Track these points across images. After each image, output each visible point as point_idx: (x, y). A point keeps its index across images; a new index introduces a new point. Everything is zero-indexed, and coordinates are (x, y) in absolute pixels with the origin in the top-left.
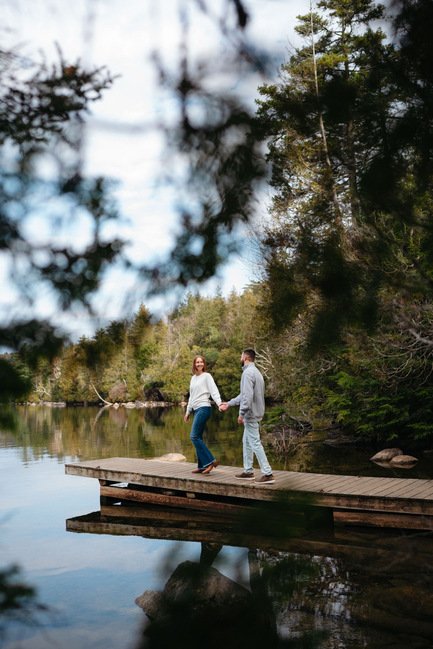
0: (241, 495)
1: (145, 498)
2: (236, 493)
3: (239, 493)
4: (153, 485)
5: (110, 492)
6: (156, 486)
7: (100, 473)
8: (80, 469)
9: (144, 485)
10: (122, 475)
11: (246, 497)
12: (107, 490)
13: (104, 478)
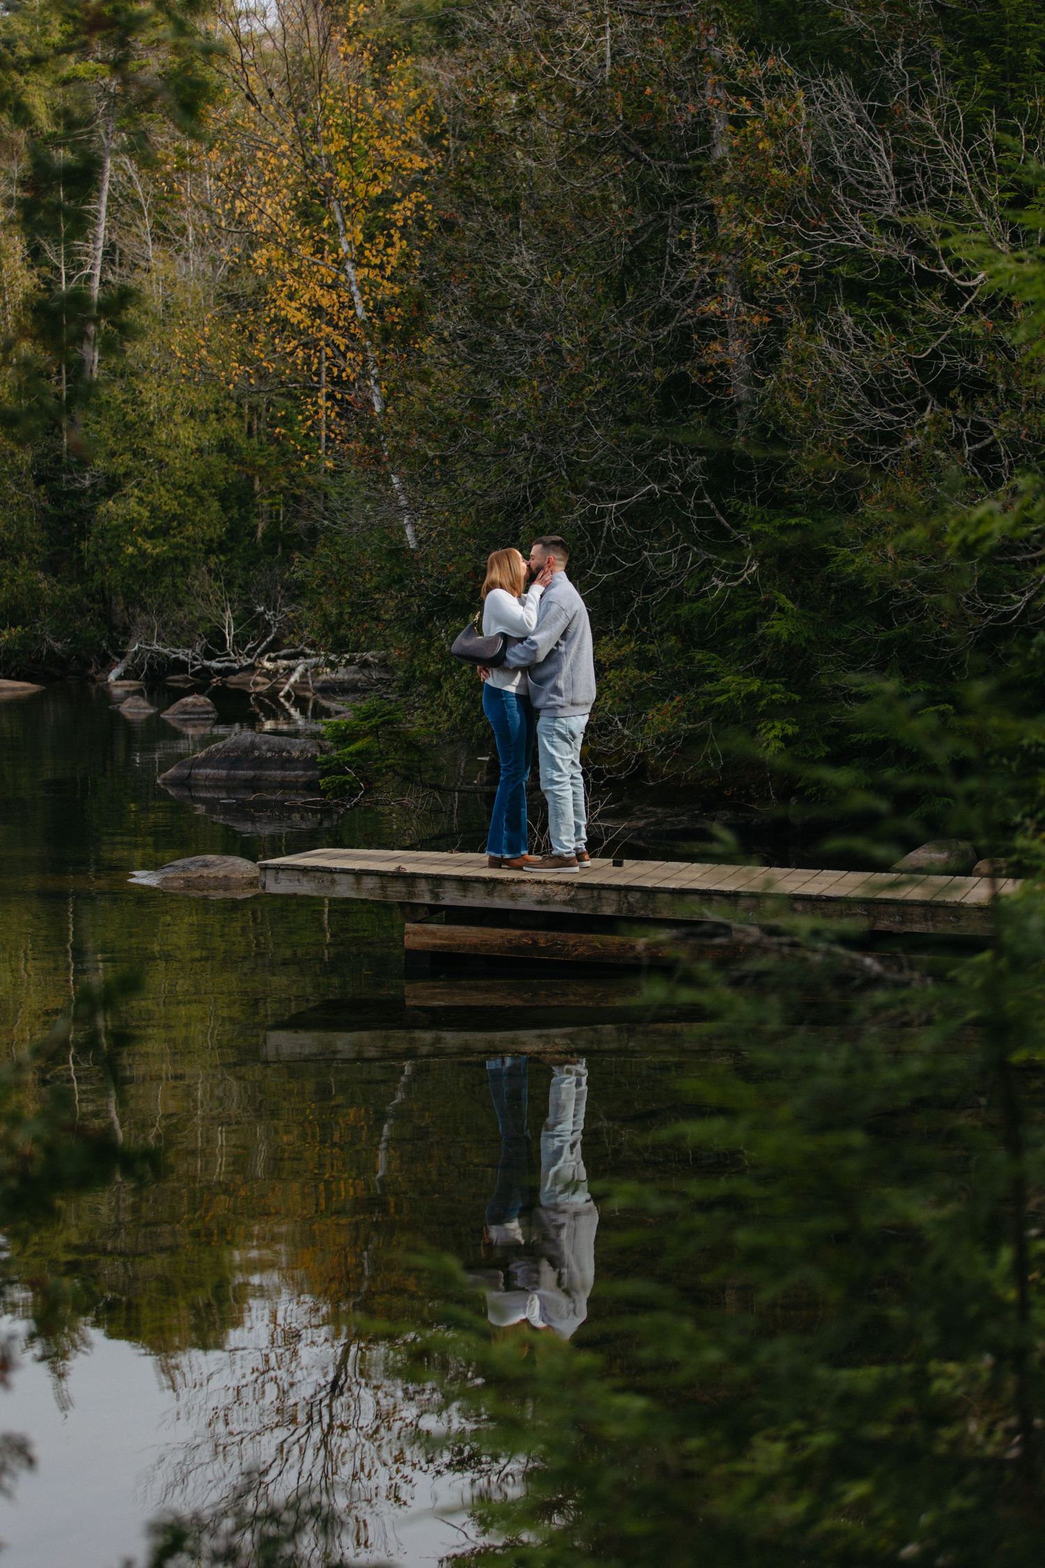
0: (918, 926)
1: (581, 949)
2: (902, 923)
3: (912, 921)
4: (620, 910)
5: (447, 938)
6: (630, 914)
7: (413, 885)
8: (327, 877)
9: (585, 912)
10: (500, 887)
11: (932, 931)
12: (433, 933)
13: (427, 899)
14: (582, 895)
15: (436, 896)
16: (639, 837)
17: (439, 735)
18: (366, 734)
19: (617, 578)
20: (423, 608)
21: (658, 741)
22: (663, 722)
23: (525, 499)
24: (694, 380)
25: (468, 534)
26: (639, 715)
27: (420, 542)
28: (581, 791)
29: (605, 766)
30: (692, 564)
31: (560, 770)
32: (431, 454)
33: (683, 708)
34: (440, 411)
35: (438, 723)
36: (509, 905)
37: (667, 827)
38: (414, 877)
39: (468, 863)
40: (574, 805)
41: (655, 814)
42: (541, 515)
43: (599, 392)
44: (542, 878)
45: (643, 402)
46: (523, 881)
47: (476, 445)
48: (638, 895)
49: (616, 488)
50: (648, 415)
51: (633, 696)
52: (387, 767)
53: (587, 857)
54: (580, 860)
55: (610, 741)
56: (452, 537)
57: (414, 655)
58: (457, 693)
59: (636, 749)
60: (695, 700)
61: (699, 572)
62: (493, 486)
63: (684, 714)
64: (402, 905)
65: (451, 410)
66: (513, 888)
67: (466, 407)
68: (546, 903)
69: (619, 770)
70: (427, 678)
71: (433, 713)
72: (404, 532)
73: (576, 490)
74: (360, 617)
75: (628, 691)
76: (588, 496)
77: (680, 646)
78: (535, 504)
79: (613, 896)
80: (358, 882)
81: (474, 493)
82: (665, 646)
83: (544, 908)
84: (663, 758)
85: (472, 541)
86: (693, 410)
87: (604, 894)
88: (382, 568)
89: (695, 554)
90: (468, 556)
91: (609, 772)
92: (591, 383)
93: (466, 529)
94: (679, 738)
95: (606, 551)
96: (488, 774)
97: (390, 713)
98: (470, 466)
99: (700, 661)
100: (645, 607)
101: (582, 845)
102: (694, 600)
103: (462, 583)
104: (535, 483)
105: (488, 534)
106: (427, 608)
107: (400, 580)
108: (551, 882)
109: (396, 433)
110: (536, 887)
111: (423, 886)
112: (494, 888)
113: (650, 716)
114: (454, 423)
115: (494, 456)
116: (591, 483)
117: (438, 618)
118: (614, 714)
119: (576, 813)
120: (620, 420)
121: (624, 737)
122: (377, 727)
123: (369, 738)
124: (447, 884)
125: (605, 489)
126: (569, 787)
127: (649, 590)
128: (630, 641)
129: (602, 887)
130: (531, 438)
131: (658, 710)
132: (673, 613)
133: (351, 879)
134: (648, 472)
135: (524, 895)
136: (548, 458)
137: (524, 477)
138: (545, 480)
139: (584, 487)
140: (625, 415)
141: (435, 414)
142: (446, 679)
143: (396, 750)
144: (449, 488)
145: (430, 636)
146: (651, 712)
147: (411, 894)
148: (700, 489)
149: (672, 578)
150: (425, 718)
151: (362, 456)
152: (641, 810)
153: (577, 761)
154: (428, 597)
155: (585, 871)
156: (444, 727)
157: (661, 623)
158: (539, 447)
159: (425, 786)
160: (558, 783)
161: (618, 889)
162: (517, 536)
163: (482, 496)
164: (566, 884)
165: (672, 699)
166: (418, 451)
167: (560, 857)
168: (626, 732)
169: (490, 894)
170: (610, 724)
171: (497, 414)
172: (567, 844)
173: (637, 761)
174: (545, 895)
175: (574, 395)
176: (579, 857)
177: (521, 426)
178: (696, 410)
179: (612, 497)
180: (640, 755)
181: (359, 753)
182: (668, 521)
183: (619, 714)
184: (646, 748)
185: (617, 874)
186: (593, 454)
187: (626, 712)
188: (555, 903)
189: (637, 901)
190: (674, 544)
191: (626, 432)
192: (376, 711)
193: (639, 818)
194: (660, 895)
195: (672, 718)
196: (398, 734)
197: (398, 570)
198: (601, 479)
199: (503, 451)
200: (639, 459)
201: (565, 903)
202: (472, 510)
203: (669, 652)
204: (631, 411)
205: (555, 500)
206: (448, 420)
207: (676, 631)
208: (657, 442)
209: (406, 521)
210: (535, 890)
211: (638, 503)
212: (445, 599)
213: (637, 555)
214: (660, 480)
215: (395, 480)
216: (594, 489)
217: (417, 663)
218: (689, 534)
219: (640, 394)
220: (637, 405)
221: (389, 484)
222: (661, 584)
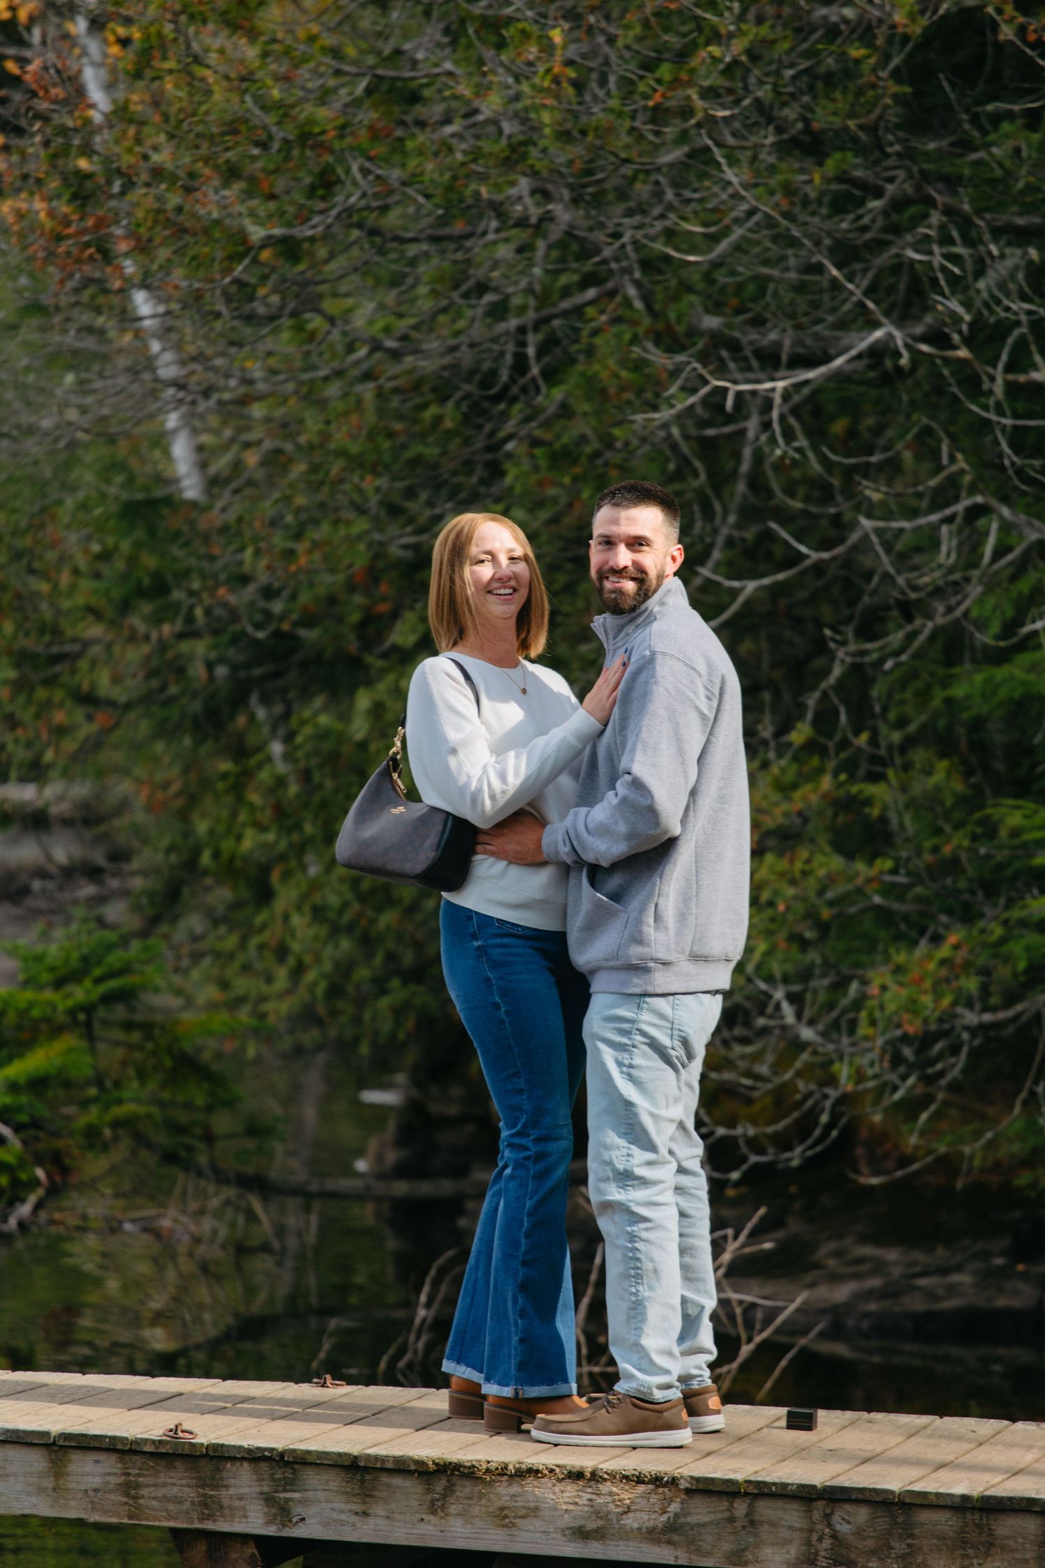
4: (810, 1558)
7: (214, 1480)
10: (465, 1488)
13: (255, 1522)
14: (702, 1512)
15: (283, 1512)
16: (836, 1331)
17: (264, 1034)
18: (57, 1031)
19: (775, 592)
20: (221, 671)
21: (897, 1059)
22: (912, 1007)
23: (520, 364)
24: (1007, 32)
25: (357, 463)
26: (840, 985)
27: (213, 484)
28: (702, 1210)
29: (746, 1130)
30: (999, 553)
31: (652, 1147)
32: (257, 233)
33: (967, 966)
34: (284, 110)
35: (263, 999)
36: (492, 1540)
37: (915, 1304)
38: (218, 1456)
39: (376, 1416)
40: (683, 1251)
41: (879, 1267)
42: (566, 411)
43: (735, 62)
44: (586, 1461)
45: (860, 92)
46: (533, 1472)
47: (384, 209)
48: (862, 1514)
49: (779, 335)
50: (872, 129)
51: (823, 928)
52: (116, 1124)
53: (714, 1401)
54: (692, 1412)
55: (757, 1057)
56: (314, 468)
57: (192, 800)
58: (318, 913)
59: (832, 1081)
60: (1003, 941)
61: (1014, 578)
62: (427, 324)
63: (971, 984)
64: (181, 1538)
65: (308, 111)
66: (504, 1492)
67: (356, 103)
68: (598, 1535)
69: (783, 1142)
70: (231, 869)
71: (246, 968)
72: (167, 453)
73: (670, 340)
74: (41, 693)
75: (811, 915)
76: (703, 358)
77: (959, 786)
78: (552, 376)
79: (792, 1516)
80: (58, 1469)
81: (376, 347)
82: (917, 789)
83: (594, 1550)
84: (910, 1108)
85: (370, 484)
86: (996, 119)
87: (765, 1509)
88: (105, 556)
89: (1006, 527)
90: (361, 525)
91: (756, 1145)
92: (716, 37)
93: (354, 449)
94: (955, 1050)
95: (748, 514)
96: (400, 1143)
97: (125, 970)
98: (363, 269)
99: (1016, 833)
100: (860, 675)
101: (699, 1366)
102: (998, 657)
103: (332, 600)
104: (547, 320)
105: (416, 462)
106: (235, 668)
107: (159, 587)
108: (612, 1476)
109: (158, 173)
110: (570, 1490)
111: (243, 1482)
112: (449, 1490)
113: (874, 990)
114: (321, 147)
115: (435, 239)
116: (711, 322)
117: (265, 700)
118: (770, 979)
119: (689, 1274)
120: (795, 141)
121: (798, 1046)
122: (88, 1009)
123: (70, 1041)
124: (313, 1478)
125: (750, 338)
126: (669, 1197)
127: (869, 628)
128: (820, 771)
129: (761, 1492)
130: (543, 194)
131: (898, 970)
132: (939, 696)
133: (36, 1460)
134: (870, 291)
135: (534, 1511)
136: (587, 250)
137: (516, 301)
138: (578, 310)
139: (693, 333)
140: (808, 130)
141: (270, 119)
142: (286, 876)
143: (142, 1076)
144: (299, 328)
145: (240, 752)
146: (879, 976)
147: (208, 1507)
148: (1021, 344)
149: (938, 592)
150: (224, 985)
151: (59, 238)
152: (839, 1254)
153: (690, 1124)
154: (236, 639)
155: (708, 1444)
156: (280, 1009)
157: (902, 723)
158: (564, 215)
159: (222, 1178)
160: (644, 1182)
161: (806, 1496)
162: (495, 470)
163: (396, 355)
164: (657, 1481)
165: (937, 940)
166: (217, 222)
167: (642, 1401)
168: (807, 1034)
169: (436, 1507)
170: (761, 1007)
171: (447, 121)
172: (659, 1360)
173: (835, 1117)
174: (597, 1513)
175: (665, 71)
176: (692, 1403)
177: (514, 157)
178: (1010, 115)
179: (770, 361)
180: (844, 1099)
181: (38, 1084)
182: (928, 431)
183: (786, 979)
184: (860, 1077)
185: (801, 1452)
186: (714, 239)
187: (805, 975)
188: (626, 1535)
189: (859, 1533)
190: (943, 497)
191: (815, 179)
192: (87, 962)
193: (835, 1279)
194: (924, 1516)
195: (937, 995)
196: (147, 1028)
197: (150, 561)
198: (739, 311)
199: (458, 227)
200: (846, 254)
201: (653, 1535)
202: (367, 391)
203: (927, 806)
204: (825, 117)
205: (607, 368)
206: (305, 137)
207: (945, 746)
208: (898, 205)
209: (172, 420)
210: (567, 1496)
211: (840, 377)
212: (283, 645)
213: (841, 526)
214: (903, 313)
215: (143, 303)
216: (718, 340)
217: (202, 827)
218: (989, 466)
219: (849, 70)
220: (842, 102)
221: (127, 317)
222: (908, 610)
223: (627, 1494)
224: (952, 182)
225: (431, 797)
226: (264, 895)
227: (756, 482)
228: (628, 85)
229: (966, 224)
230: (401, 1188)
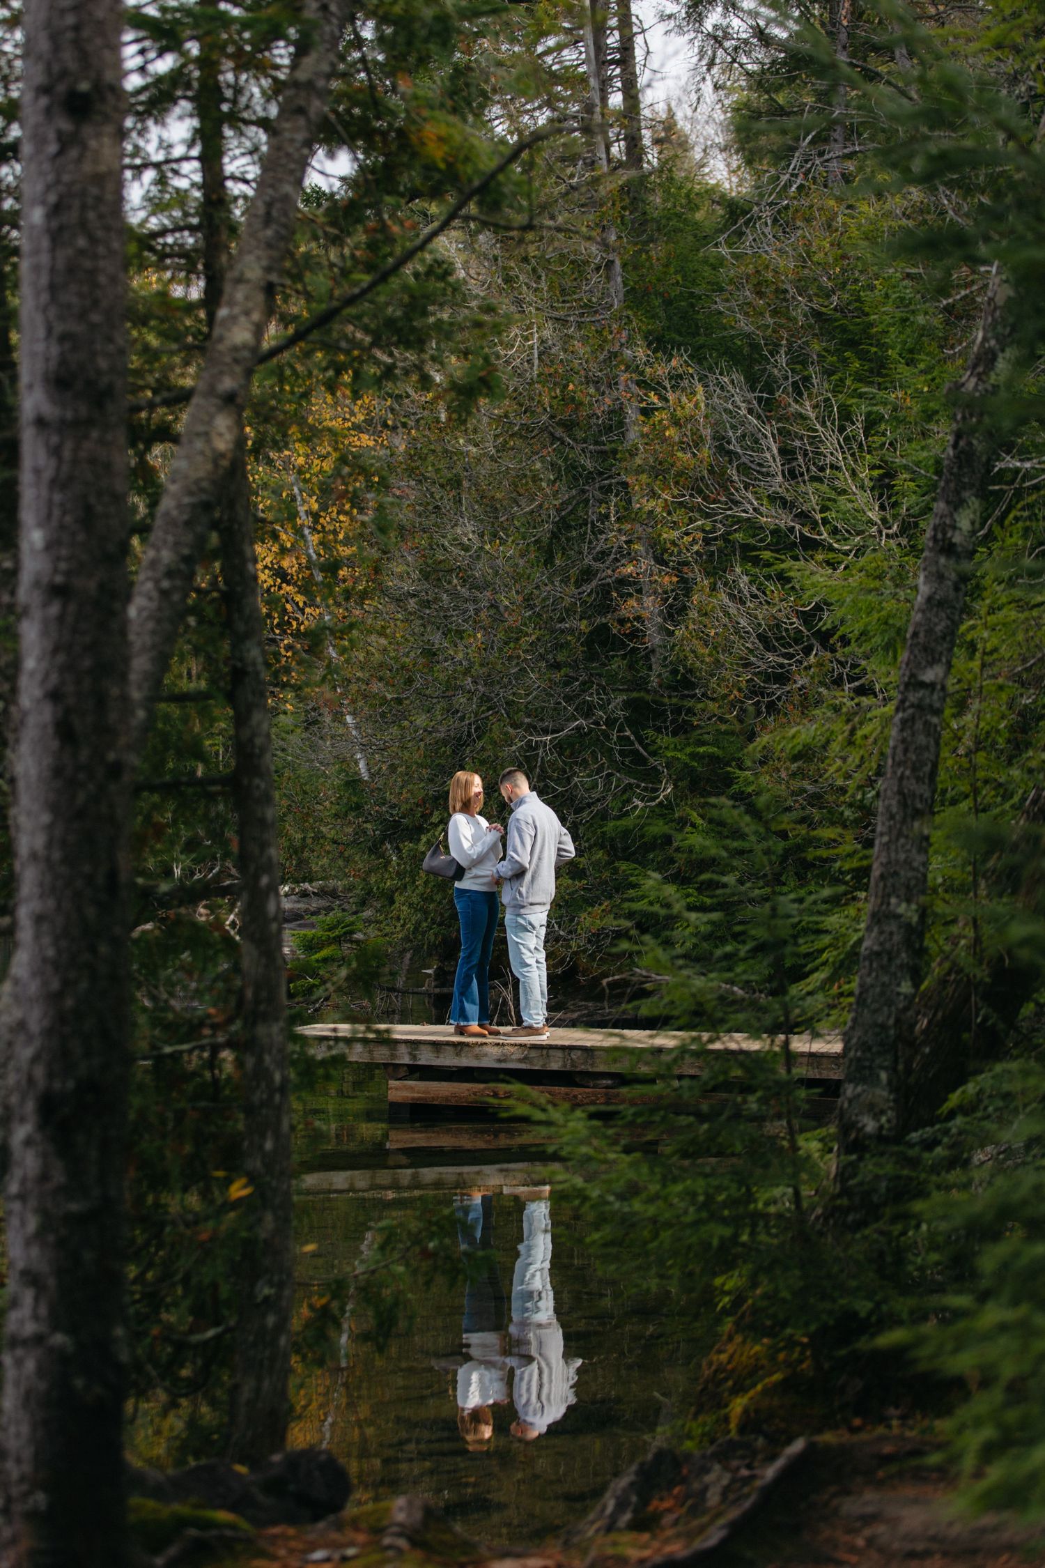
4: (565, 1066)
5: (423, 1092)
6: (573, 1069)
7: (394, 1049)
9: (536, 1068)
10: (466, 1049)
12: (411, 1088)
13: (406, 1060)
14: (533, 1054)
15: (414, 1057)
17: (394, 944)
18: (330, 944)
20: (377, 833)
21: (590, 941)
22: (593, 924)
23: (470, 735)
24: (614, 631)
25: (420, 765)
26: (572, 920)
27: (373, 775)
28: (544, 974)
30: (615, 788)
32: (389, 696)
33: (610, 911)
34: (396, 659)
35: (393, 934)
36: (474, 1063)
38: (396, 1042)
39: (438, 1032)
41: (586, 1007)
42: (483, 749)
43: (533, 642)
45: (571, 650)
47: (427, 688)
48: (579, 1053)
49: (548, 723)
50: (575, 661)
56: (407, 768)
57: (369, 873)
58: (411, 905)
59: (570, 948)
60: (620, 904)
61: (622, 795)
62: (440, 723)
63: (611, 917)
64: (386, 1065)
65: (403, 659)
66: (477, 1049)
67: (418, 657)
68: (504, 1061)
70: (382, 893)
71: (388, 924)
72: (358, 766)
73: (515, 726)
74: (321, 841)
76: (525, 731)
77: (607, 858)
78: (479, 738)
79: (559, 1054)
80: (349, 1047)
81: (425, 730)
82: (593, 859)
83: (503, 1065)
84: (594, 956)
85: (424, 771)
86: (614, 656)
87: (552, 1052)
88: (340, 798)
89: (618, 780)
92: (527, 634)
93: (419, 762)
94: (607, 937)
97: (350, 925)
98: (420, 707)
99: (624, 871)
102: (619, 818)
104: (478, 721)
105: (438, 765)
106: (382, 832)
107: (358, 807)
109: (358, 679)
111: (403, 1049)
112: (461, 1049)
113: (583, 920)
114: (408, 670)
115: (443, 697)
116: (527, 720)
117: (391, 842)
120: (552, 665)
121: (560, 937)
122: (339, 937)
123: (333, 947)
124: (423, 1048)
125: (539, 724)
126: (535, 969)
130: (475, 682)
131: (589, 914)
132: (599, 831)
133: (344, 1045)
134: (576, 710)
135: (485, 1055)
136: (489, 699)
137: (468, 715)
138: (487, 718)
139: (522, 723)
140: (555, 662)
141: (392, 662)
142: (401, 894)
143: (357, 957)
144: (401, 726)
145: (383, 858)
146: (583, 915)
147: (393, 1056)
148: (622, 724)
149: (599, 799)
150: (380, 930)
153: (541, 948)
154: (383, 822)
156: (399, 937)
158: (482, 689)
159: (382, 989)
160: (527, 965)
161: (563, 1048)
163: (431, 733)
165: (601, 904)
166: (377, 694)
168: (562, 933)
169: (458, 1055)
171: (446, 661)
172: (535, 1017)
173: (571, 959)
174: (504, 1055)
175: (512, 645)
177: (467, 672)
178: (617, 656)
179: (546, 731)
180: (575, 953)
181: (325, 960)
182: (594, 751)
184: (578, 947)
186: (528, 695)
187: (561, 918)
189: (578, 1058)
190: (599, 771)
191: (557, 676)
192: (339, 923)
194: (597, 1053)
196: (358, 943)
197: (355, 799)
198: (536, 717)
199: (450, 693)
200: (568, 699)
201: (520, 1061)
202: (422, 744)
203: (596, 864)
204: (560, 658)
205: (496, 734)
206: (403, 667)
207: (602, 847)
208: (584, 683)
209: (359, 756)
210: (495, 1050)
211: (568, 736)
212: (396, 824)
213: (569, 780)
214: (587, 716)
215: (349, 719)
216: (530, 726)
217: (373, 880)
218: (612, 762)
219: (568, 643)
220: (565, 653)
221: (345, 724)
222: (589, 805)
223: (512, 1049)
224: (600, 675)
225: (453, 854)
226: (392, 902)
227: (543, 770)
228: (500, 650)
229: (604, 689)
230: (437, 991)
